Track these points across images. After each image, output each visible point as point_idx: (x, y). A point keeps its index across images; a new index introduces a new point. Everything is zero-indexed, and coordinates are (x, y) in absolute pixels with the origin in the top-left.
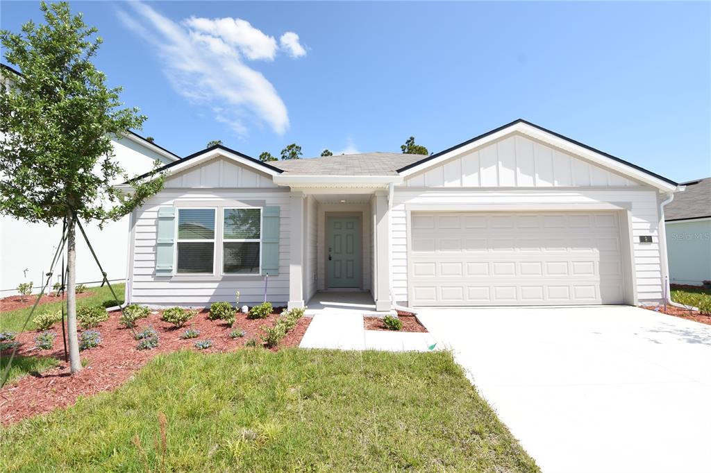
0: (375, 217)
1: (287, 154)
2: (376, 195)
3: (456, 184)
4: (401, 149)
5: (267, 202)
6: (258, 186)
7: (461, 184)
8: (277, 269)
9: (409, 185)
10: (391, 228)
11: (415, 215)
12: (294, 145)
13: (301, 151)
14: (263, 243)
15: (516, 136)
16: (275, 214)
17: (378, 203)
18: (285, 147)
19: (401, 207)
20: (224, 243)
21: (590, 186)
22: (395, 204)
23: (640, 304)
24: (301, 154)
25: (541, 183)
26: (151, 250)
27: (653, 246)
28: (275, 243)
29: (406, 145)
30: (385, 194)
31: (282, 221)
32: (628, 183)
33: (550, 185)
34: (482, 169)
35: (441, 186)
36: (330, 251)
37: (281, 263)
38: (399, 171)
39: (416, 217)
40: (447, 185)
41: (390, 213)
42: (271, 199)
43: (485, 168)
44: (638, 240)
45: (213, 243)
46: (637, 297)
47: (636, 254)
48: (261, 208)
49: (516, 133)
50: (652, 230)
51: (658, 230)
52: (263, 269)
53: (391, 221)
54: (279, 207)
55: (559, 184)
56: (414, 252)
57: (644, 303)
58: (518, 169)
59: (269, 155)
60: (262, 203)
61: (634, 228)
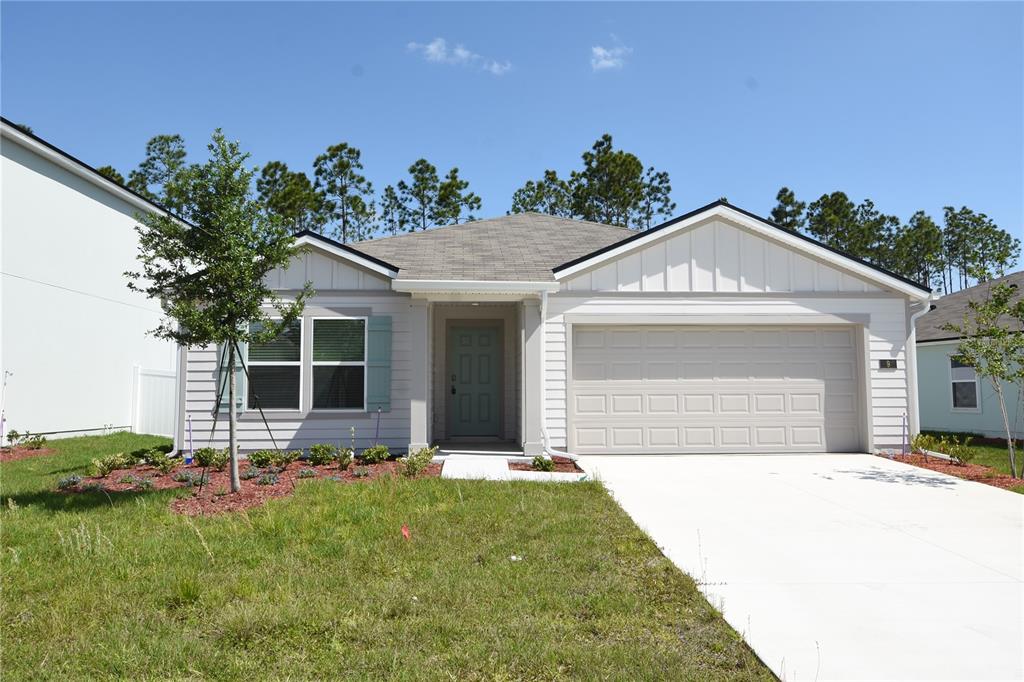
0: (523, 332)
1: (329, 166)
2: (525, 304)
3: (634, 288)
4: (583, 161)
5: (374, 311)
6: (361, 287)
7: (641, 287)
8: (389, 403)
9: (569, 289)
10: (544, 347)
11: (578, 330)
12: (343, 147)
13: (360, 161)
14: (369, 367)
15: (716, 222)
16: (385, 325)
17: (528, 314)
18: (323, 151)
19: (559, 318)
20: (314, 367)
21: (813, 291)
22: (550, 314)
23: (877, 451)
24: (359, 166)
25: (746, 288)
26: (209, 376)
27: (898, 374)
28: (385, 366)
29: (594, 152)
30: (536, 302)
31: (396, 337)
32: (866, 287)
33: (760, 291)
34: (669, 268)
35: (614, 291)
36: (453, 380)
37: (395, 394)
38: (555, 270)
39: (579, 331)
40: (622, 288)
41: (544, 327)
42: (379, 306)
43: (673, 266)
44: (877, 365)
45: (299, 367)
46: (874, 441)
47: (874, 384)
48: (366, 318)
49: (717, 217)
50: (894, 351)
51: (905, 352)
52: (368, 403)
53: (544, 337)
54: (389, 318)
55: (772, 289)
56: (575, 381)
57: (883, 450)
58: (718, 270)
59: (284, 168)
60: (367, 311)
61: (871, 349)
